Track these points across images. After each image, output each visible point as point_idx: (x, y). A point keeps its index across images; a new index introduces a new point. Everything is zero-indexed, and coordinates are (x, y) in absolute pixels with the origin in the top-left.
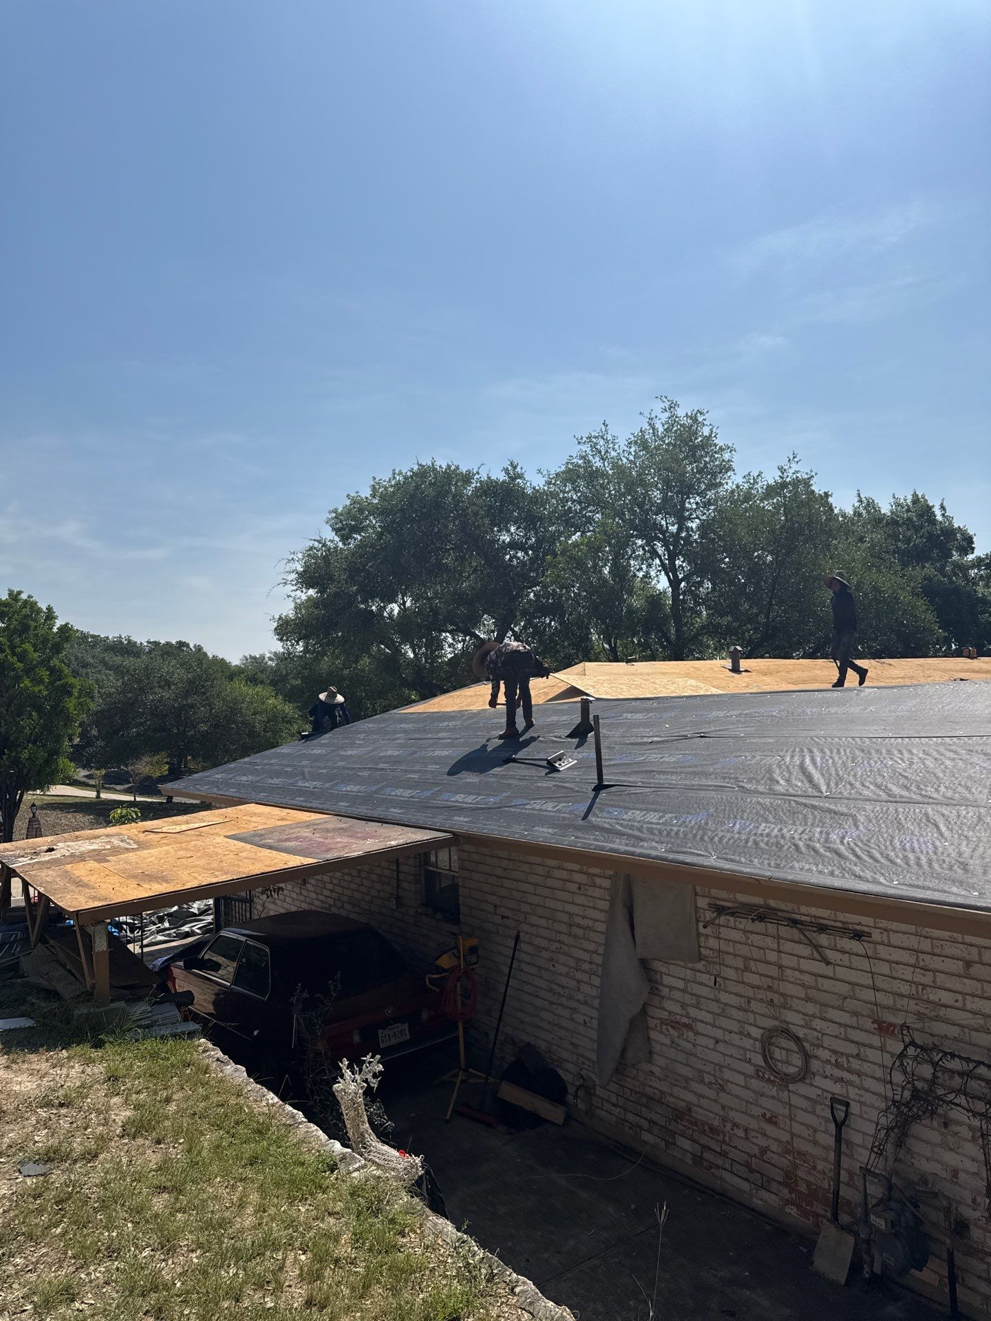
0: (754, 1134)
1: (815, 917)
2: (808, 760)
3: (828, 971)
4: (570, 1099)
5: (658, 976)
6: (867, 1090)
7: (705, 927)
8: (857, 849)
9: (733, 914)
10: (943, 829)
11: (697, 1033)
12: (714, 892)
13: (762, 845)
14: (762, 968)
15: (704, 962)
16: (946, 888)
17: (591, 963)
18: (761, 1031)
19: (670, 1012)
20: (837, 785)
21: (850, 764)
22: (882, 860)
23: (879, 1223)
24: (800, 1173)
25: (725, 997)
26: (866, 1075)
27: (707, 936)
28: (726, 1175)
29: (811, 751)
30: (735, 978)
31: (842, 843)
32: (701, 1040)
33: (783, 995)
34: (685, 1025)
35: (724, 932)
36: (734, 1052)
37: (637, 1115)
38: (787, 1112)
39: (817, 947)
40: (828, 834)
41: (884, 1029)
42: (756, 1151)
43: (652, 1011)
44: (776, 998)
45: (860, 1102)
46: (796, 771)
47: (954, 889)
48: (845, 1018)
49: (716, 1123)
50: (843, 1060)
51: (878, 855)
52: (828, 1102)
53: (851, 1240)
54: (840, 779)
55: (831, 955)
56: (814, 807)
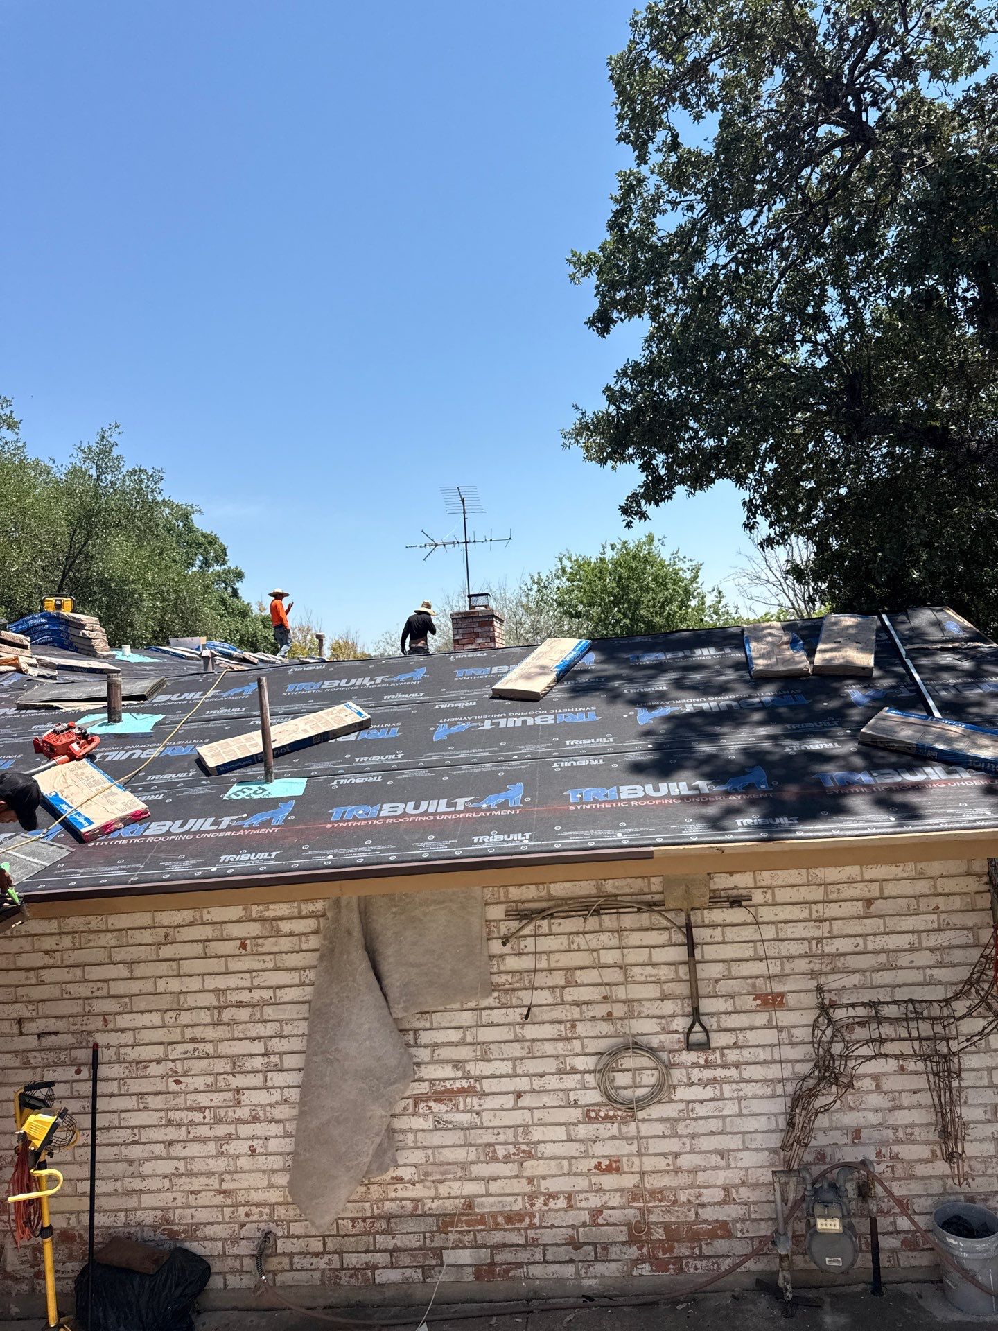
0: (582, 1197)
7: (504, 944)
11: (483, 1095)
14: (593, 976)
18: (594, 1059)
19: (433, 1081)
26: (747, 1063)
27: (502, 956)
30: (550, 1000)
32: (490, 1103)
33: (626, 1002)
34: (462, 1091)
35: (533, 945)
38: (634, 1149)
41: (769, 1002)
42: (586, 1217)
44: (614, 1008)
48: (720, 1005)
50: (716, 1056)
55: (699, 933)
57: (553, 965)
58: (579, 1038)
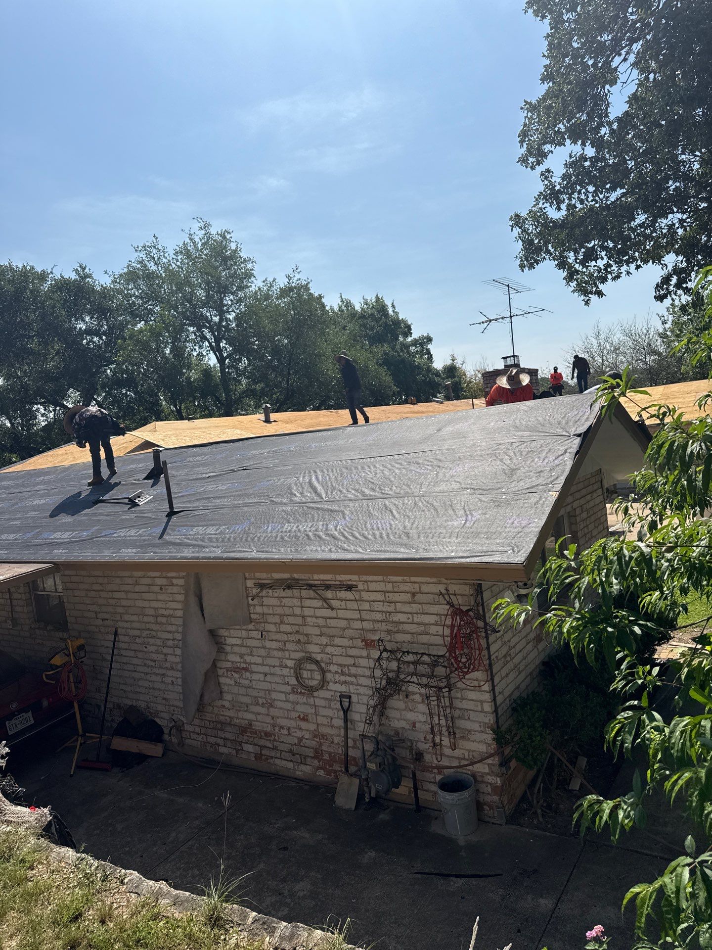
0: (294, 730)
1: (323, 580)
2: (314, 478)
3: (333, 614)
4: (166, 737)
5: (223, 640)
6: (361, 685)
7: (252, 600)
8: (345, 533)
9: (270, 588)
10: (395, 512)
11: (252, 672)
12: (258, 575)
13: (286, 538)
14: (291, 620)
15: (253, 624)
16: (397, 550)
17: (173, 640)
18: (294, 662)
19: (233, 662)
20: (332, 492)
21: (340, 478)
22: (360, 538)
23: (372, 766)
24: (324, 748)
25: (268, 644)
26: (360, 676)
27: (254, 605)
28: (278, 762)
29: (315, 472)
30: (275, 630)
31: (336, 530)
32: (255, 677)
33: (307, 635)
34: (243, 669)
35: (266, 601)
36: (277, 679)
37: (215, 737)
38: (313, 711)
39: (325, 600)
40: (327, 525)
41: (368, 644)
42: (296, 741)
43: (219, 664)
44: (301, 637)
45: (358, 694)
46: (306, 487)
47: (402, 550)
48: (346, 642)
49: (269, 729)
50: (345, 670)
51: (357, 535)
52: (338, 699)
53: (356, 781)
54: (334, 488)
55: (335, 603)
56: (318, 509)
57: (275, 612)
58: (287, 650)
